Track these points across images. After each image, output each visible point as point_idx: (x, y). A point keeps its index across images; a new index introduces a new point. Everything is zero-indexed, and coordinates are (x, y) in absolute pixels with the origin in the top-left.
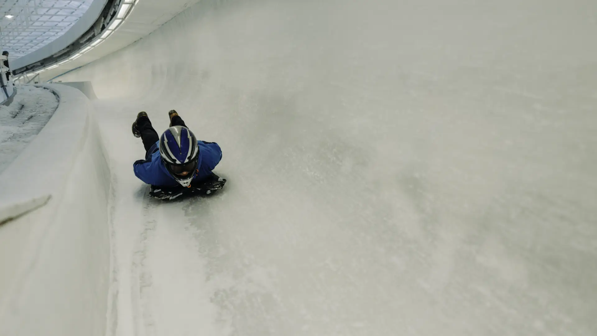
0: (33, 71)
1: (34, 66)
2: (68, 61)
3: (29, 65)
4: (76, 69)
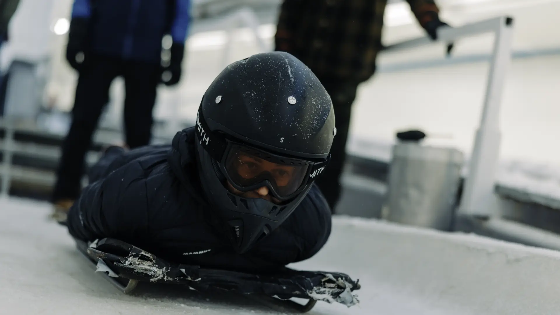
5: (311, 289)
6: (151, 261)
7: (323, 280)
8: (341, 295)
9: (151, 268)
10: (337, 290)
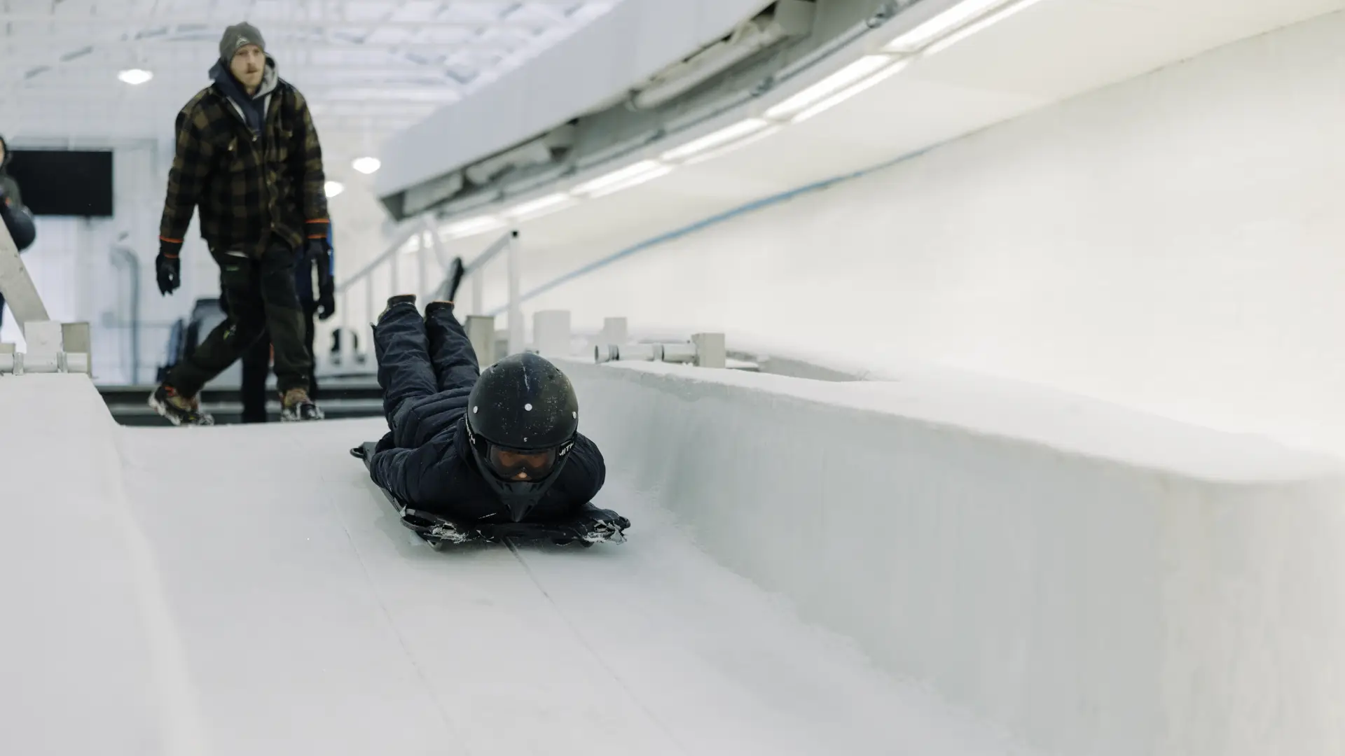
0: (501, 197)
1: (507, 171)
2: (757, 131)
3: (478, 162)
4: (787, 196)
5: (586, 534)
6: (452, 529)
7: (595, 526)
8: (612, 537)
9: (454, 535)
10: (608, 533)
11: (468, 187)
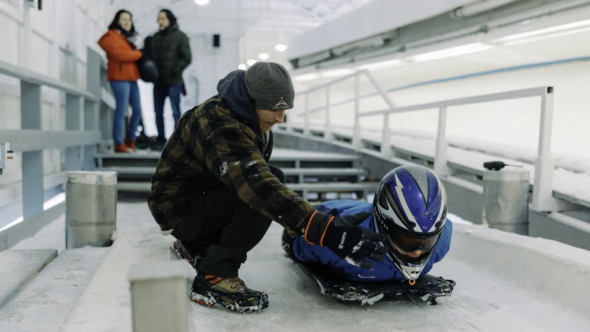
0: (352, 61)
3: (338, 47)
11: (332, 56)
